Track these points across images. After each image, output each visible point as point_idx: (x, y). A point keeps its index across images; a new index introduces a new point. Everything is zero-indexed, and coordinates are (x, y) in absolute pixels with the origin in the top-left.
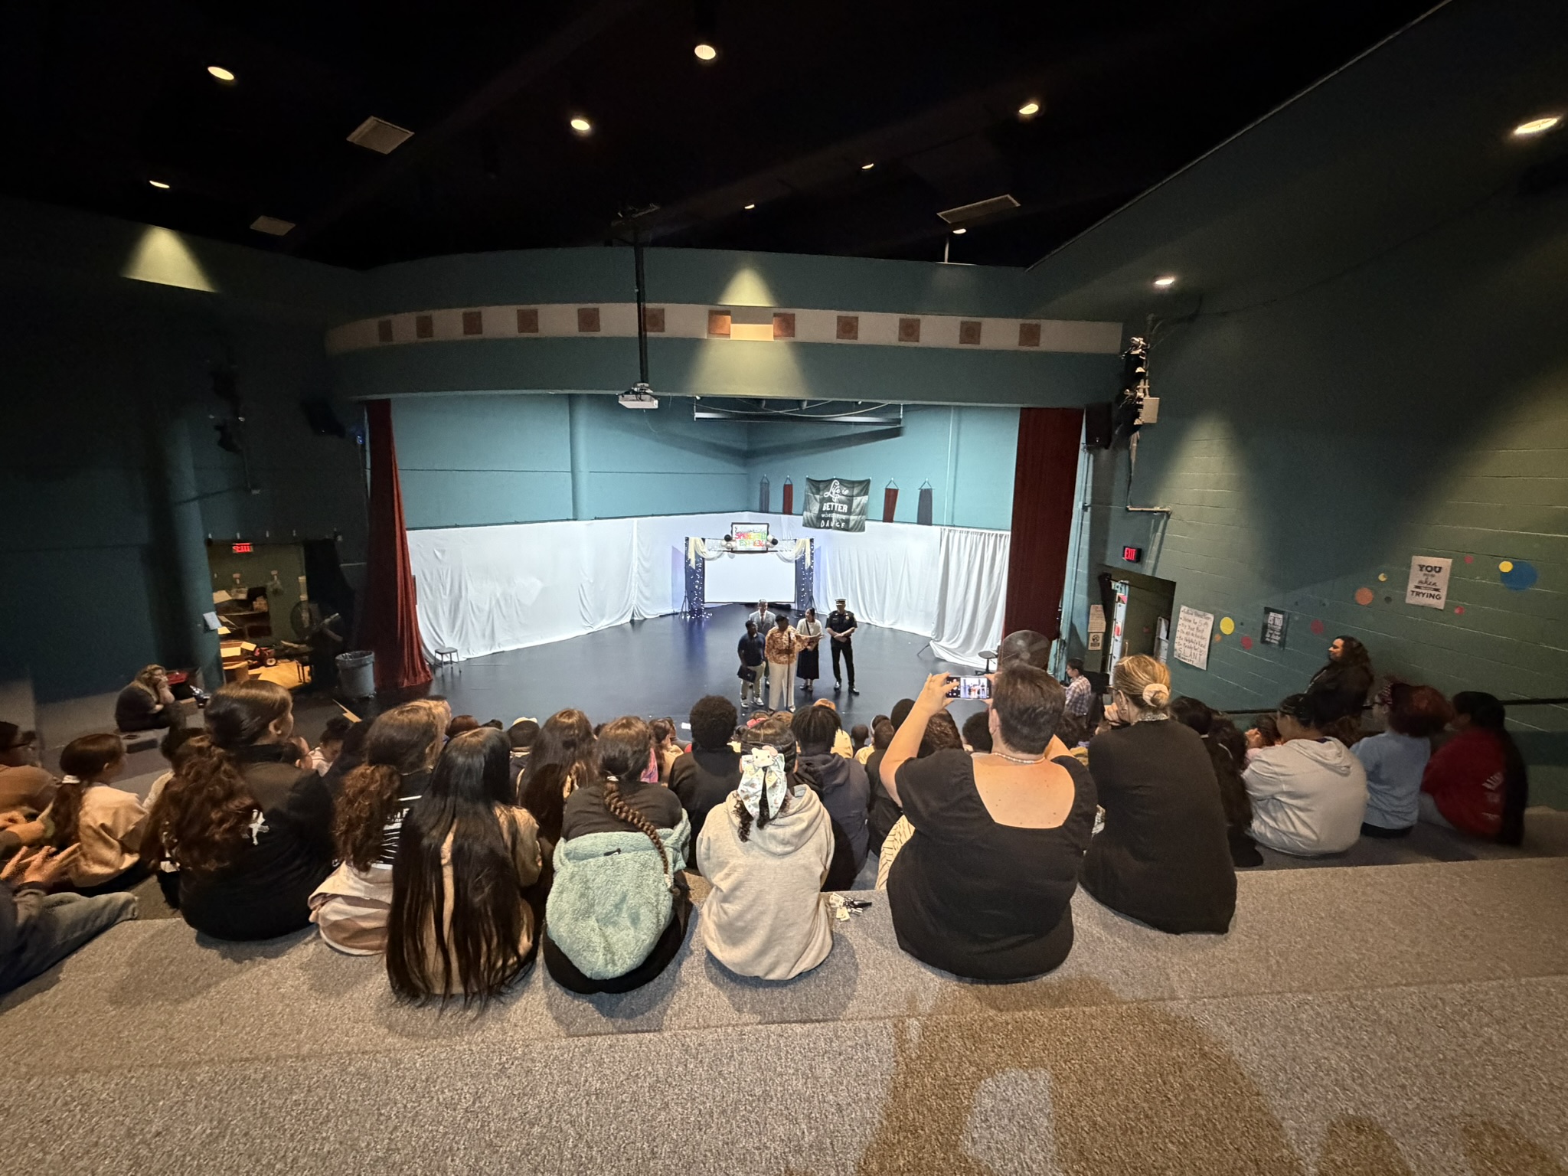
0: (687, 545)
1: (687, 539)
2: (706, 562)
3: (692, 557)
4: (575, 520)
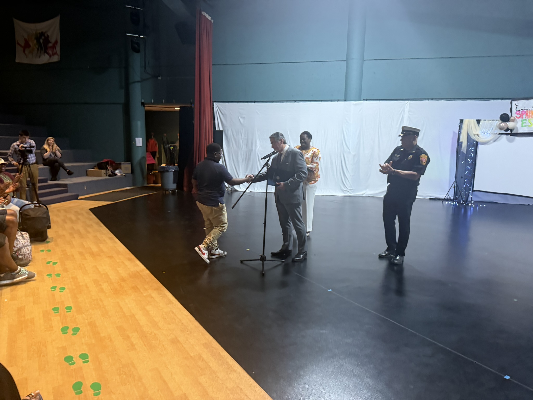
0: (460, 128)
1: (462, 121)
2: (480, 147)
3: (464, 139)
4: (345, 100)
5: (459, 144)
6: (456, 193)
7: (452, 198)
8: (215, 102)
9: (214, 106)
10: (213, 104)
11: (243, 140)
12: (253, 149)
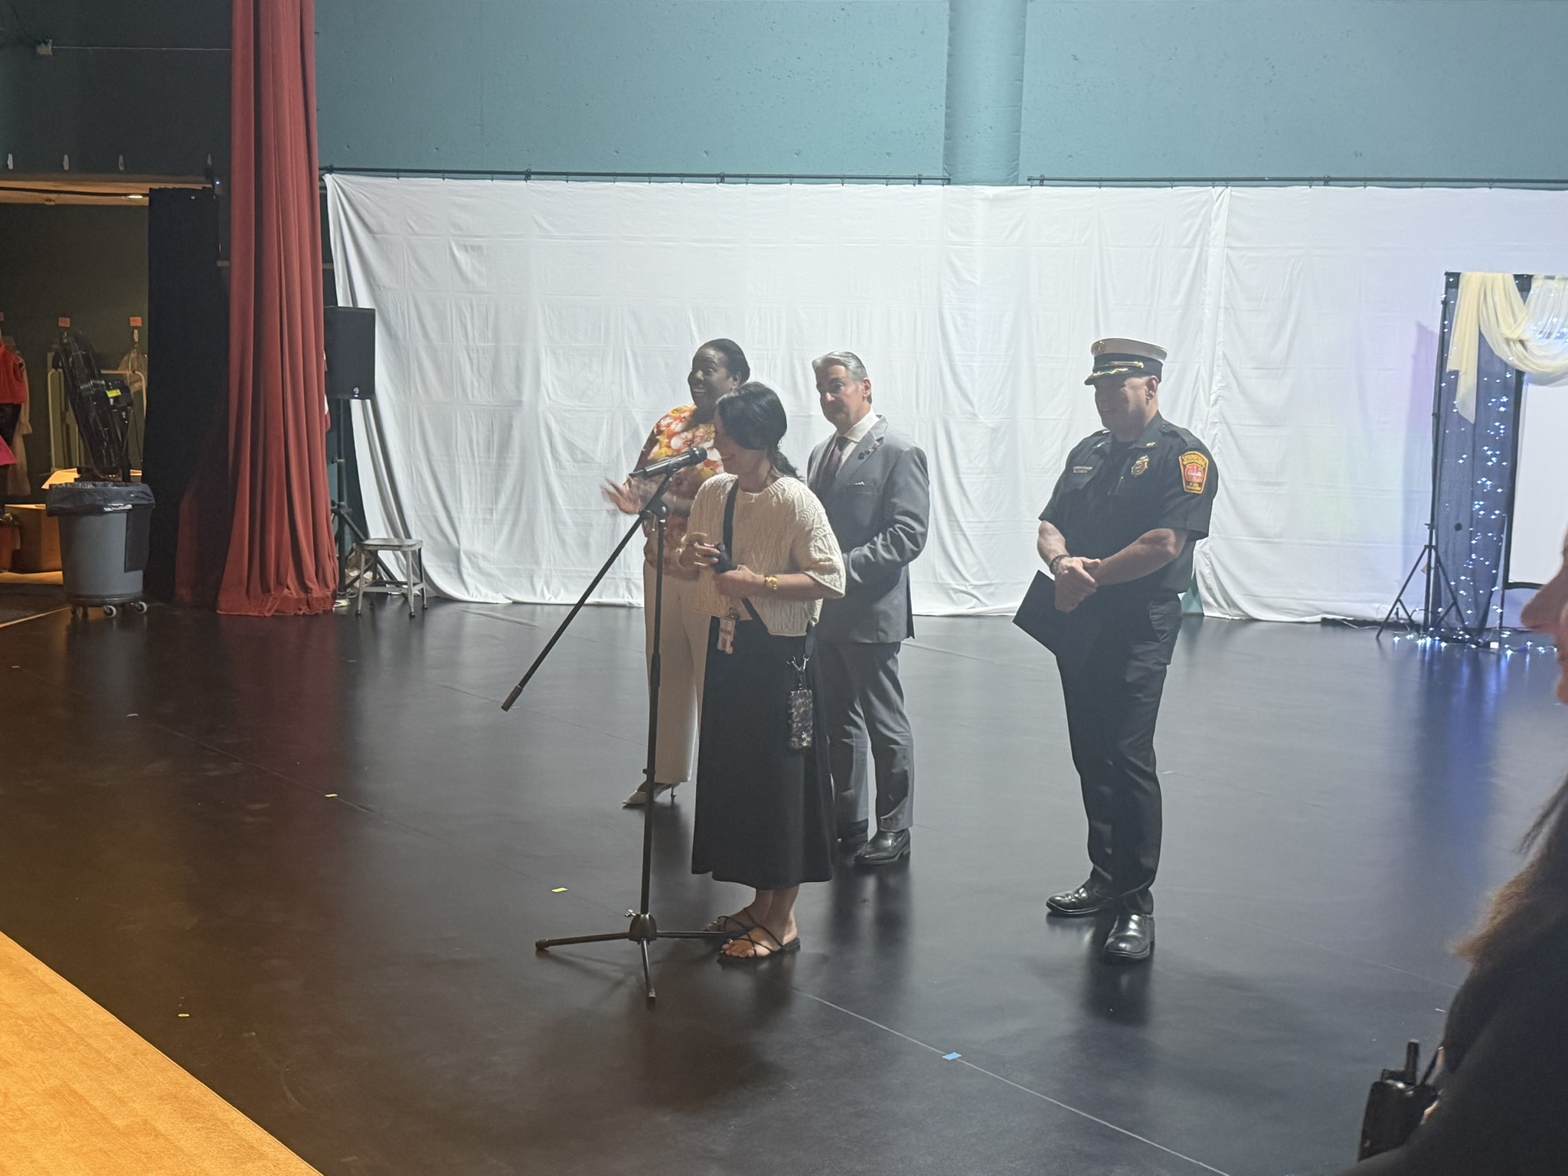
0: (1448, 309)
1: (1453, 281)
2: (1531, 393)
4: (948, 181)
5: (1445, 382)
6: (1434, 598)
7: (1419, 617)
8: (331, 170)
9: (325, 188)
10: (321, 180)
11: (474, 355)
12: (525, 398)
